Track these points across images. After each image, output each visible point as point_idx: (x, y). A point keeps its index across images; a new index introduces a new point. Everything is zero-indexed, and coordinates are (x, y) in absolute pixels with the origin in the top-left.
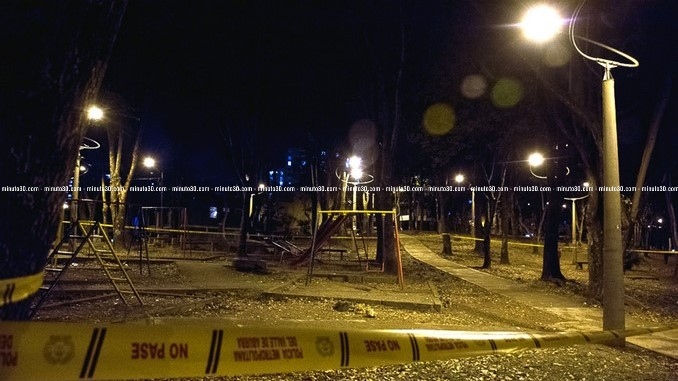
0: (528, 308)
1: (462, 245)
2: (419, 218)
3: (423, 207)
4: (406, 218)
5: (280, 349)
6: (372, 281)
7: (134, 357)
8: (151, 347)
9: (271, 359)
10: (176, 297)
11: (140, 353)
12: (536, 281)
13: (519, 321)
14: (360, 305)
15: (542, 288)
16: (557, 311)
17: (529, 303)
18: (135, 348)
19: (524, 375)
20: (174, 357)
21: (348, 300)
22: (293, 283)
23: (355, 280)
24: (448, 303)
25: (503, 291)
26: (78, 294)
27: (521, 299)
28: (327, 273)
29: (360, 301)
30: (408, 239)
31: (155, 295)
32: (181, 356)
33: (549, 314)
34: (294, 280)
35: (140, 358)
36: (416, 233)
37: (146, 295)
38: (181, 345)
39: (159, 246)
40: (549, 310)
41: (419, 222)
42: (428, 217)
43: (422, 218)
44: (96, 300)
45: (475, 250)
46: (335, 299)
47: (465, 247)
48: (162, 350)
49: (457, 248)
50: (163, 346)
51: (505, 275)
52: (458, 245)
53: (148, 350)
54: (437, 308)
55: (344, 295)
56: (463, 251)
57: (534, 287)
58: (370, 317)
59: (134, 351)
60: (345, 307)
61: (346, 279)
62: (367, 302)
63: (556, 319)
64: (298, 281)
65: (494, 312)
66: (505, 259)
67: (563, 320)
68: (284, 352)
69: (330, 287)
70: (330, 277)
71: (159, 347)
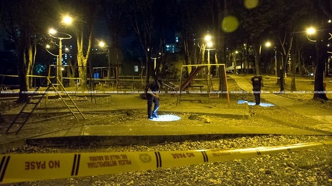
0: (302, 116)
1: (270, 81)
2: (247, 67)
3: (249, 61)
4: (239, 67)
5: (117, 161)
6: (214, 102)
7: (26, 169)
8: (37, 163)
9: (111, 165)
10: (104, 114)
11: (30, 166)
12: (309, 101)
13: (294, 124)
14: (203, 116)
15: (313, 104)
16: (318, 118)
17: (303, 113)
18: (27, 164)
19: (288, 157)
20: (51, 167)
21: (197, 113)
22: (170, 105)
23: (205, 102)
24: (254, 114)
25: (288, 107)
26: (54, 114)
27: (299, 111)
28: (190, 98)
29: (203, 114)
30: (240, 79)
31: (94, 114)
32: (56, 167)
33: (313, 120)
34: (170, 103)
35: (30, 169)
36: (245, 76)
37: (89, 113)
38: (56, 162)
39: (107, 87)
40: (314, 117)
41: (246, 69)
42: (252, 66)
43: (248, 67)
44: (62, 117)
45: (277, 84)
46: (190, 113)
47: (272, 82)
48: (44, 164)
49: (267, 83)
50: (45, 162)
51: (292, 97)
52: (268, 81)
53: (36, 165)
54: (246, 117)
55: (195, 111)
56: (270, 84)
57: (307, 104)
58: (207, 122)
59: (26, 166)
60: (194, 118)
61: (200, 102)
62: (207, 114)
63: (317, 122)
64: (174, 103)
65: (280, 119)
66: (293, 88)
67: (322, 123)
68: (119, 162)
69: (190, 106)
70: (191, 101)
71: (42, 163)
